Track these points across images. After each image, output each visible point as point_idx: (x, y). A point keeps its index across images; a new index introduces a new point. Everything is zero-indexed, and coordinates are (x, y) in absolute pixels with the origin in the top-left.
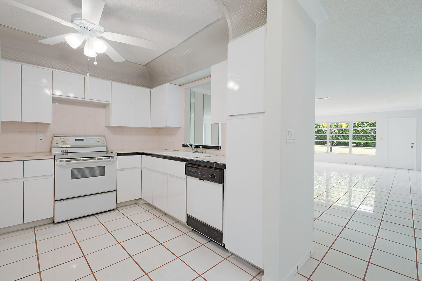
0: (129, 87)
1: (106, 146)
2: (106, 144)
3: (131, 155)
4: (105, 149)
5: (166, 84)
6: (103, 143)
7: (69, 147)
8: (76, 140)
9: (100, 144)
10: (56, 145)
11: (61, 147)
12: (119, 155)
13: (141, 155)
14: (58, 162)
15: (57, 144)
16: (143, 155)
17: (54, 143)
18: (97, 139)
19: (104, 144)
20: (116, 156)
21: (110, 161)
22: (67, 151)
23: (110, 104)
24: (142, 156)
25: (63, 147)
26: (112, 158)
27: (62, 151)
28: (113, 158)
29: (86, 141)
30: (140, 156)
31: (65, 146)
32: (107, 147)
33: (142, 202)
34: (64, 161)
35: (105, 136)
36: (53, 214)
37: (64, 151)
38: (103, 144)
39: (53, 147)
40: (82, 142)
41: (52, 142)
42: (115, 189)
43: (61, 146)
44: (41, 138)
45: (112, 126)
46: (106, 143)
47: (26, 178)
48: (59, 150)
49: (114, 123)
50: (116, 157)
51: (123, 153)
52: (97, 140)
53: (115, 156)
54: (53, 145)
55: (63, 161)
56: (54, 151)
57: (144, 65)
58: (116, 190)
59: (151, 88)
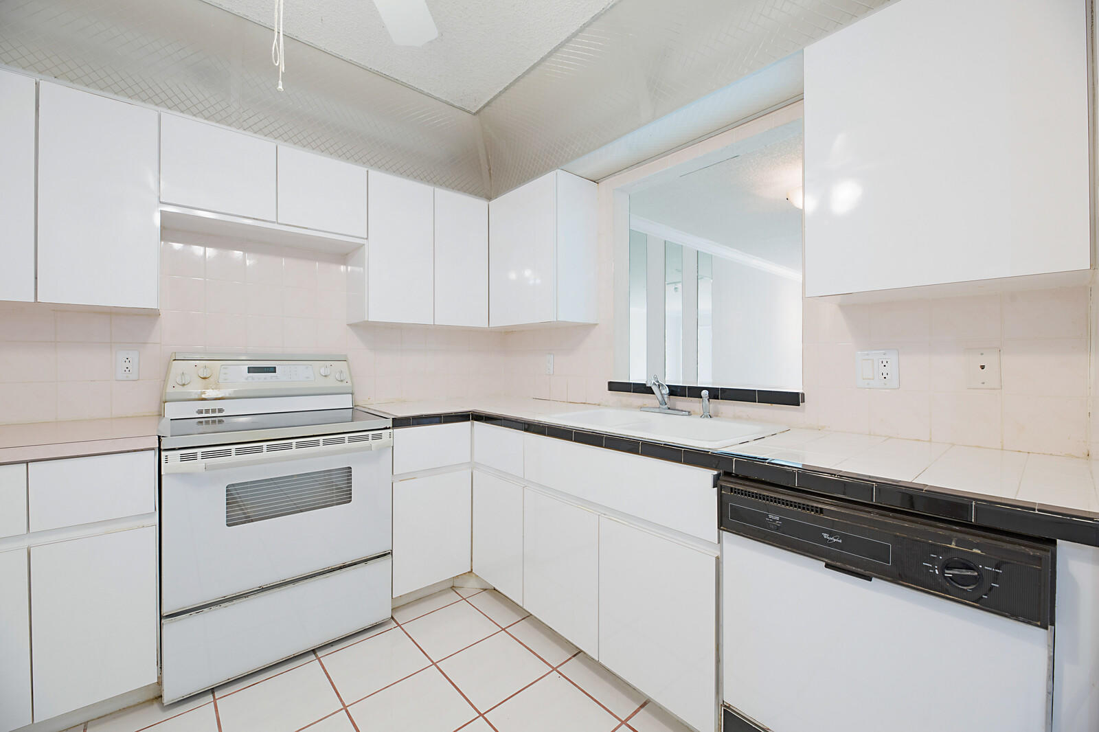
0: (422, 190)
1: (350, 391)
2: (349, 384)
3: (440, 423)
4: (346, 401)
5: (553, 173)
6: (342, 381)
7: (227, 395)
8: (251, 370)
9: (331, 383)
10: (179, 389)
11: (197, 397)
12: (399, 423)
13: (469, 420)
14: (172, 461)
15: (184, 385)
16: (476, 423)
17: (170, 383)
18: (322, 368)
19: (344, 384)
20: (389, 428)
21: (370, 448)
22: (221, 410)
23: (364, 245)
24: (472, 425)
25: (203, 396)
26: (375, 438)
27: (200, 412)
28: (379, 437)
29: (285, 376)
30: (468, 424)
31: (210, 393)
32: (352, 394)
33: (472, 585)
34: (199, 456)
35: (346, 356)
36: (155, 668)
37: (207, 411)
38: (340, 384)
39: (168, 398)
40: (272, 377)
41: (165, 381)
42: (387, 548)
43: (196, 393)
44: (127, 364)
45: (370, 320)
46: (351, 378)
47: (37, 533)
48: (190, 410)
49: (377, 314)
50: (391, 430)
51: (415, 418)
52: (323, 371)
53: (386, 428)
54: (169, 389)
55: (194, 457)
56: (172, 410)
57: (474, 112)
58: (391, 553)
59: (489, 199)
